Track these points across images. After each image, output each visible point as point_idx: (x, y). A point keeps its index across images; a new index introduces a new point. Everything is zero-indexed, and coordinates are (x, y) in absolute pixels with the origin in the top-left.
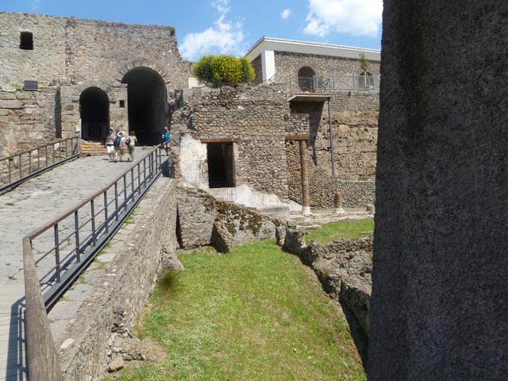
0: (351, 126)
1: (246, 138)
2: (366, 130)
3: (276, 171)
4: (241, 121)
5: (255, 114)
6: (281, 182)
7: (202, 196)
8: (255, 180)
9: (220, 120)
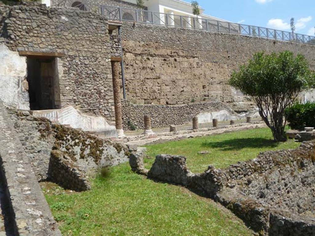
0: (136, 55)
1: (71, 53)
2: (148, 59)
3: (103, 91)
4: (66, 34)
5: (80, 27)
6: (108, 103)
7: (35, 119)
8: (82, 102)
9: (42, 30)
